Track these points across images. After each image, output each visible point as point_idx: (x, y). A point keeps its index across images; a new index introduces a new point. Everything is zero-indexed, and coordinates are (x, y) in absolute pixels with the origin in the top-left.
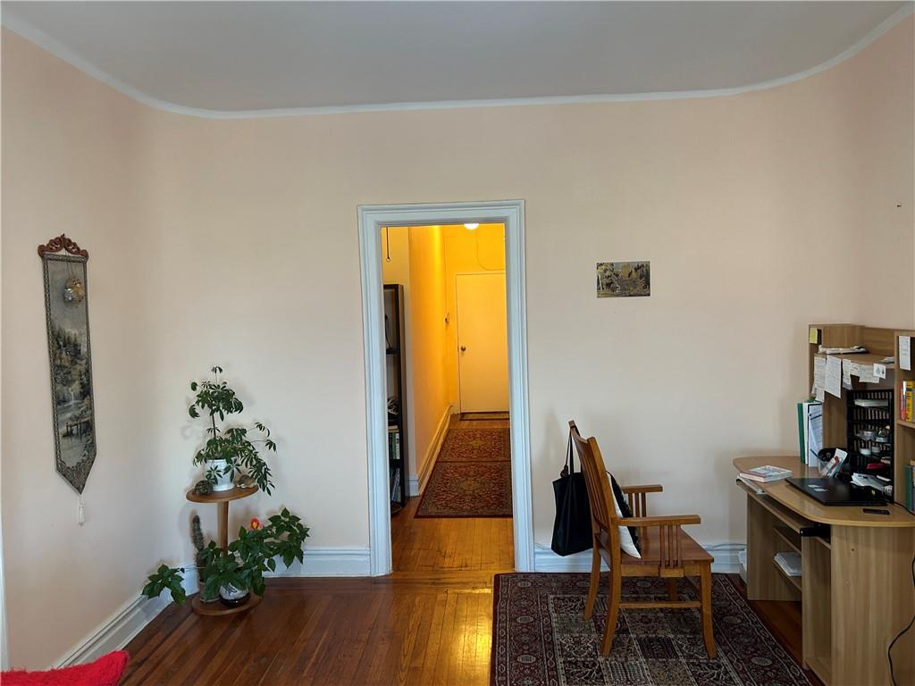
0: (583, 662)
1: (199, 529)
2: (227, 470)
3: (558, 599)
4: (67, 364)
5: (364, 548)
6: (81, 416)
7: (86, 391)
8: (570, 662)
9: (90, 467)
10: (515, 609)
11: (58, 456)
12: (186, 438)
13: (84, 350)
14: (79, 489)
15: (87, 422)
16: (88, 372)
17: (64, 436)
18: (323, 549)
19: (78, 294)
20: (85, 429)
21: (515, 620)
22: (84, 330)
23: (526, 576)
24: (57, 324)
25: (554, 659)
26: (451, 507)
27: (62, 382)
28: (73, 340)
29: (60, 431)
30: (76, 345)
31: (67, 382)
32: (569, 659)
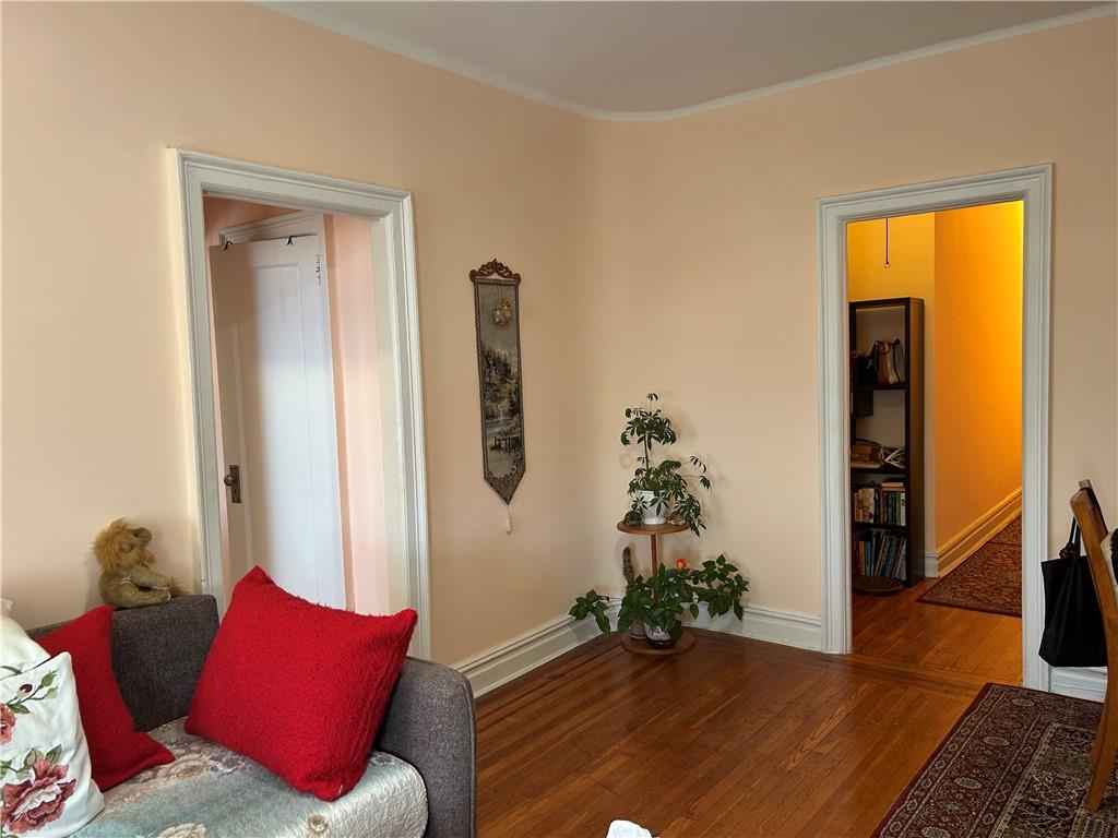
0: (1050, 809)
1: (629, 561)
2: (653, 502)
3: (1066, 730)
4: (496, 382)
5: (813, 617)
6: (510, 432)
7: (516, 409)
8: (1031, 803)
9: (519, 481)
10: (991, 726)
11: (486, 466)
12: (624, 467)
13: (514, 370)
14: (507, 500)
15: (517, 439)
16: (518, 391)
17: (492, 449)
18: (767, 609)
19: (504, 316)
20: (515, 444)
21: (981, 739)
22: (514, 351)
23: (1032, 693)
24: (487, 344)
25: (1008, 794)
26: (976, 598)
27: (491, 398)
28: (503, 360)
29: (489, 443)
30: (506, 365)
31: (496, 399)
32: (1031, 799)
